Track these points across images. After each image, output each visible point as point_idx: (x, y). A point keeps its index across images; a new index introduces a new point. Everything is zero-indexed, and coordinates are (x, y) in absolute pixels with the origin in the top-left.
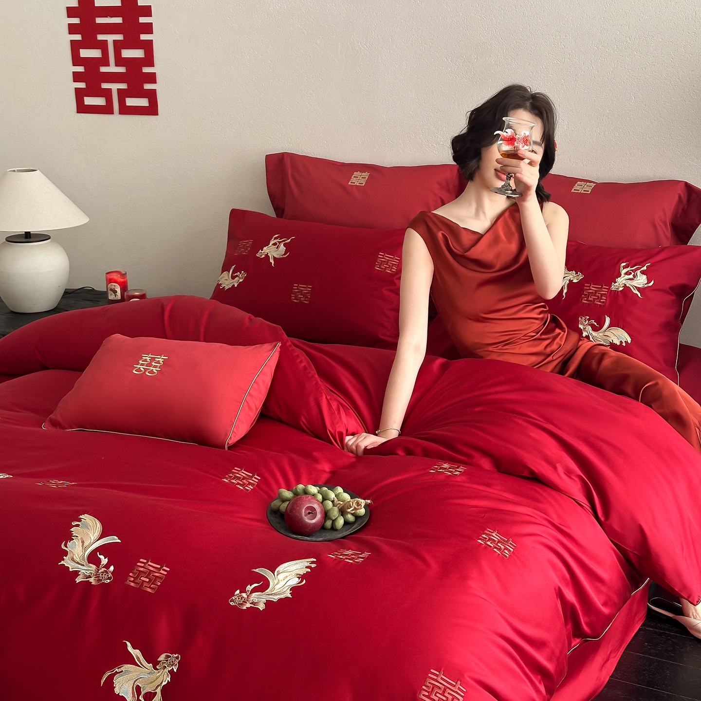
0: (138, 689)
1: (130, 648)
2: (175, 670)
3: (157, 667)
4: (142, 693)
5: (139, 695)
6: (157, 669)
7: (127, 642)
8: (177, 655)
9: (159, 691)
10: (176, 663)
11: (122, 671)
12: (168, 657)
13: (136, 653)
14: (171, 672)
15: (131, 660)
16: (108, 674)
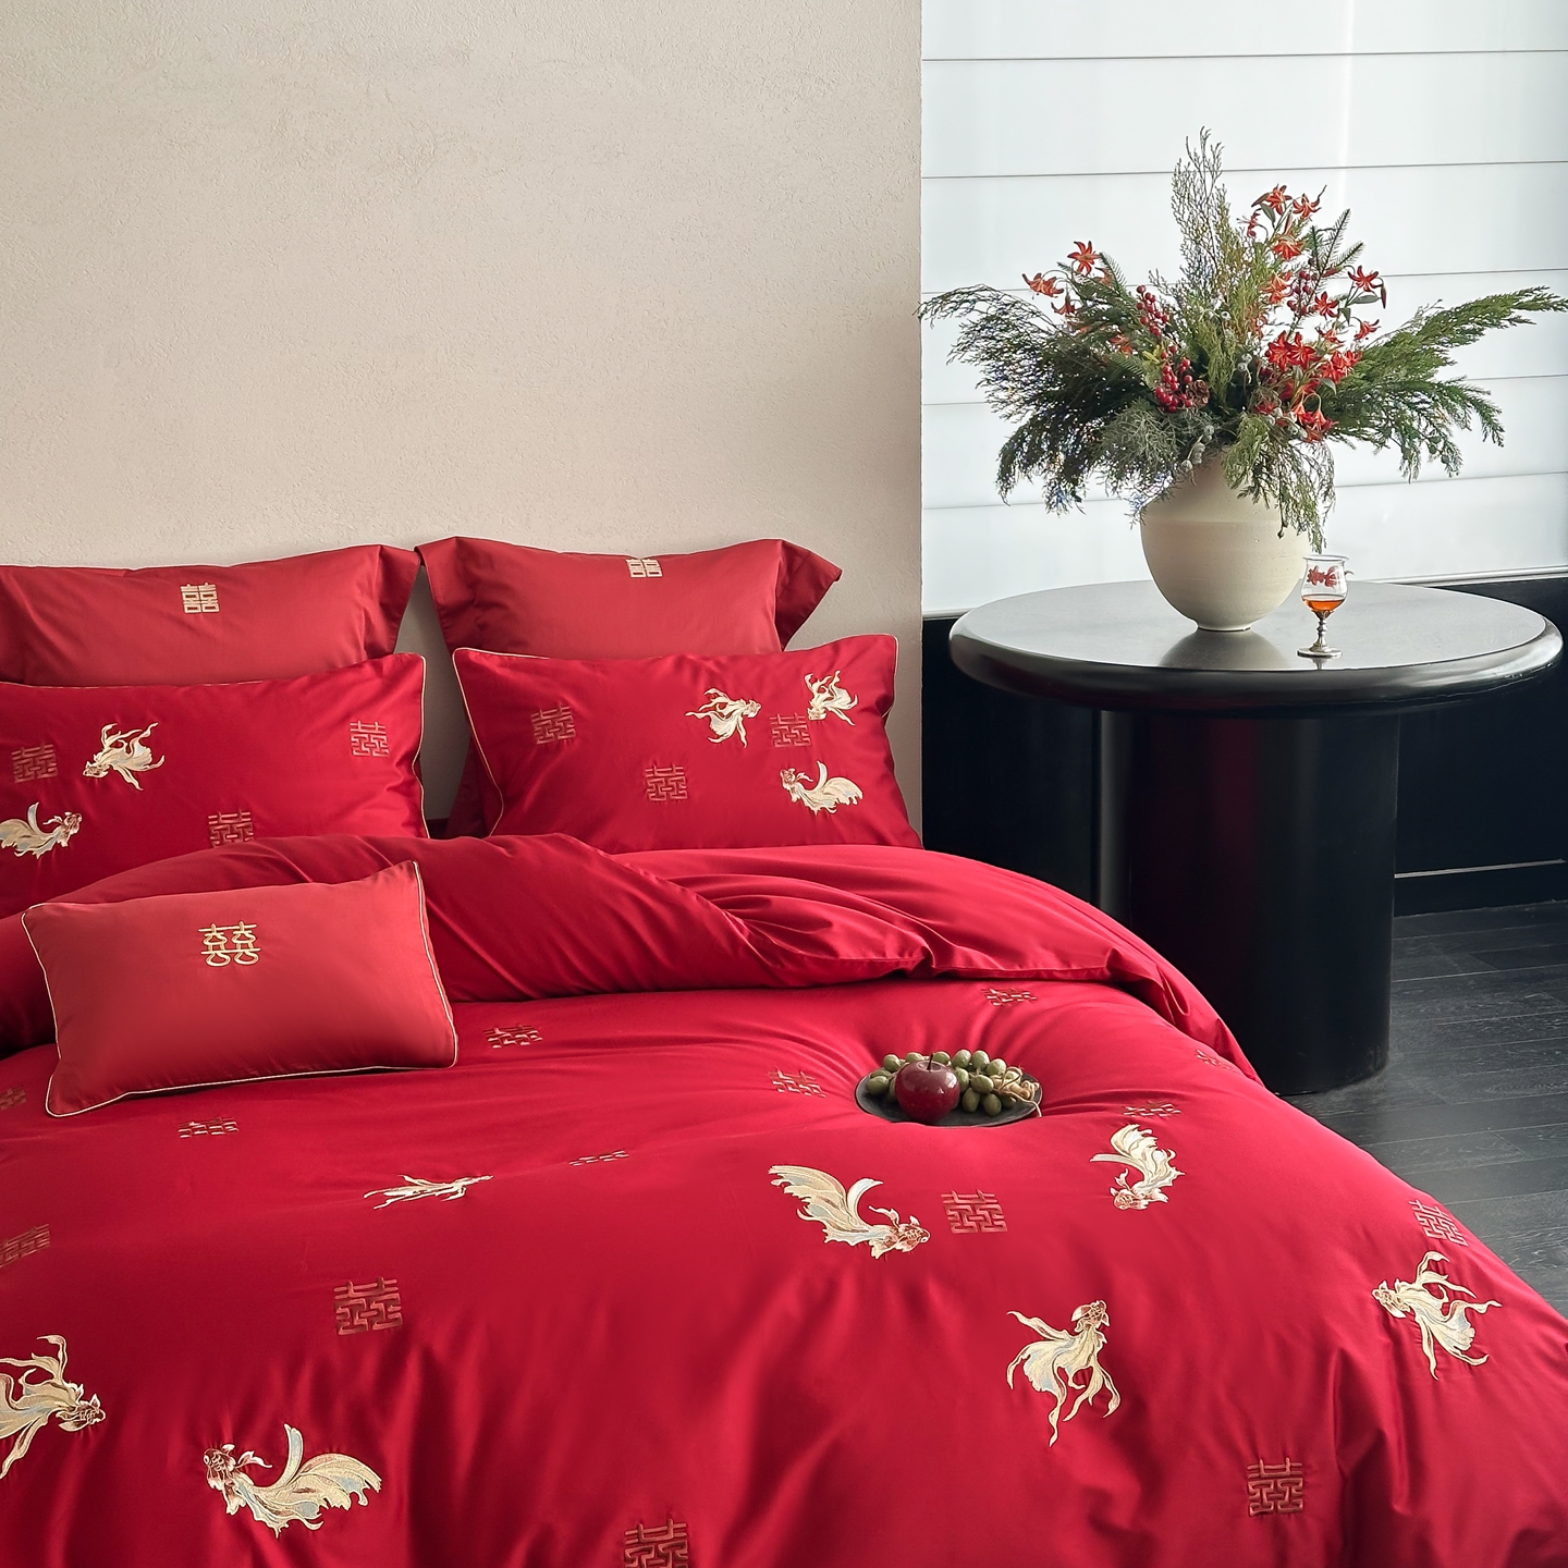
0: (1061, 1371)
1: (1022, 1319)
2: (1107, 1324)
3: (1076, 1330)
4: (1071, 1376)
5: (1066, 1381)
6: (1078, 1334)
7: (1015, 1313)
8: (1098, 1302)
9: (1094, 1363)
10: (1103, 1313)
11: (1029, 1356)
12: (1085, 1310)
13: (1035, 1323)
14: (1102, 1328)
15: (1036, 1337)
16: (1011, 1368)
